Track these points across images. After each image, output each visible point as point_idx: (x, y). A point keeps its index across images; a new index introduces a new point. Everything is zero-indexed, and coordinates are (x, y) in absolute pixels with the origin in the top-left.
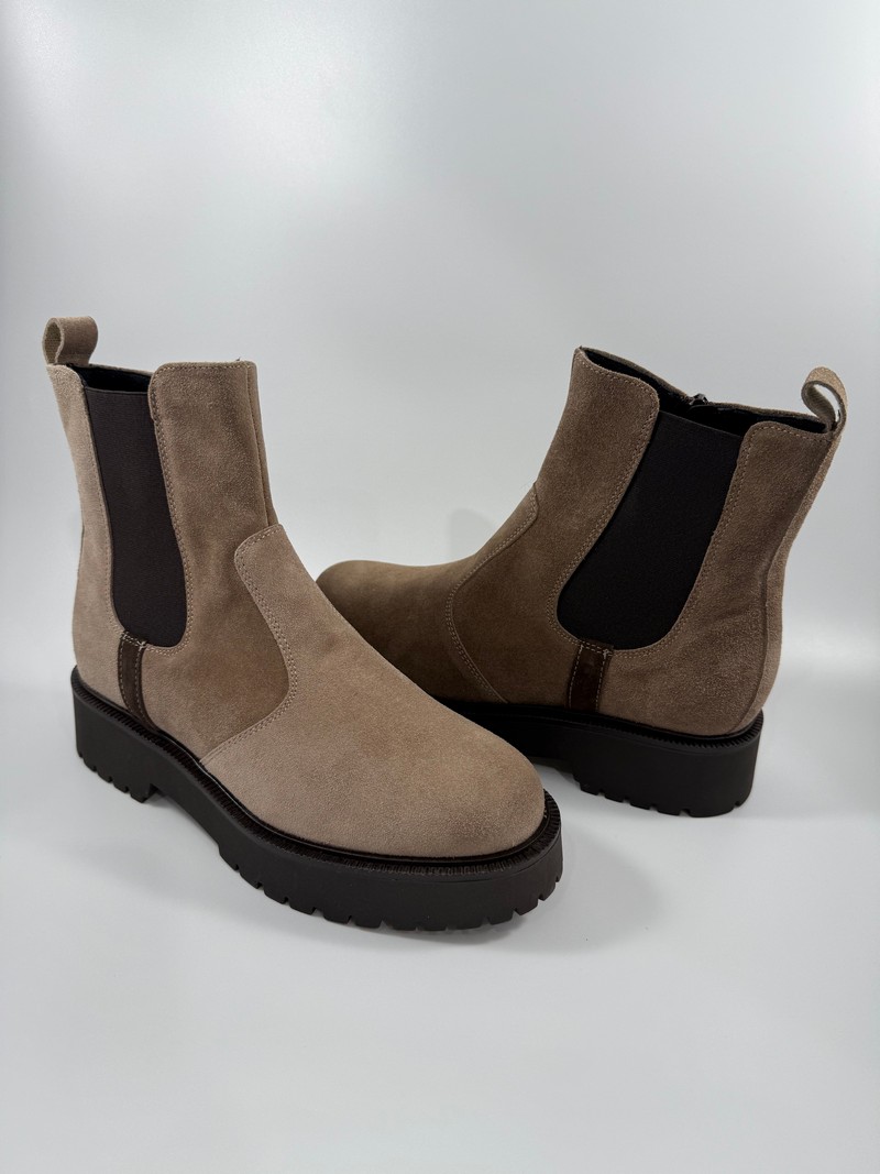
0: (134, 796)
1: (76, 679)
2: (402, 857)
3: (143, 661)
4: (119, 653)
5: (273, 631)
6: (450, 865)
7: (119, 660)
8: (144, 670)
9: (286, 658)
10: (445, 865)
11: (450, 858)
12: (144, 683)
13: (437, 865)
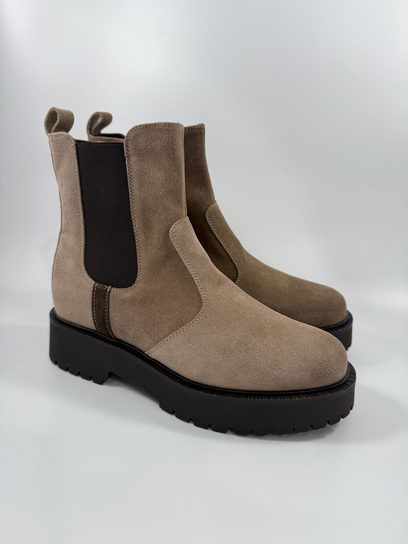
0: (95, 382)
1: (53, 315)
2: (283, 391)
3: (110, 298)
4: (93, 295)
5: (192, 273)
6: (311, 393)
7: (93, 299)
8: (111, 302)
9: (199, 288)
10: (308, 393)
11: (310, 389)
12: (110, 310)
13: (304, 394)
